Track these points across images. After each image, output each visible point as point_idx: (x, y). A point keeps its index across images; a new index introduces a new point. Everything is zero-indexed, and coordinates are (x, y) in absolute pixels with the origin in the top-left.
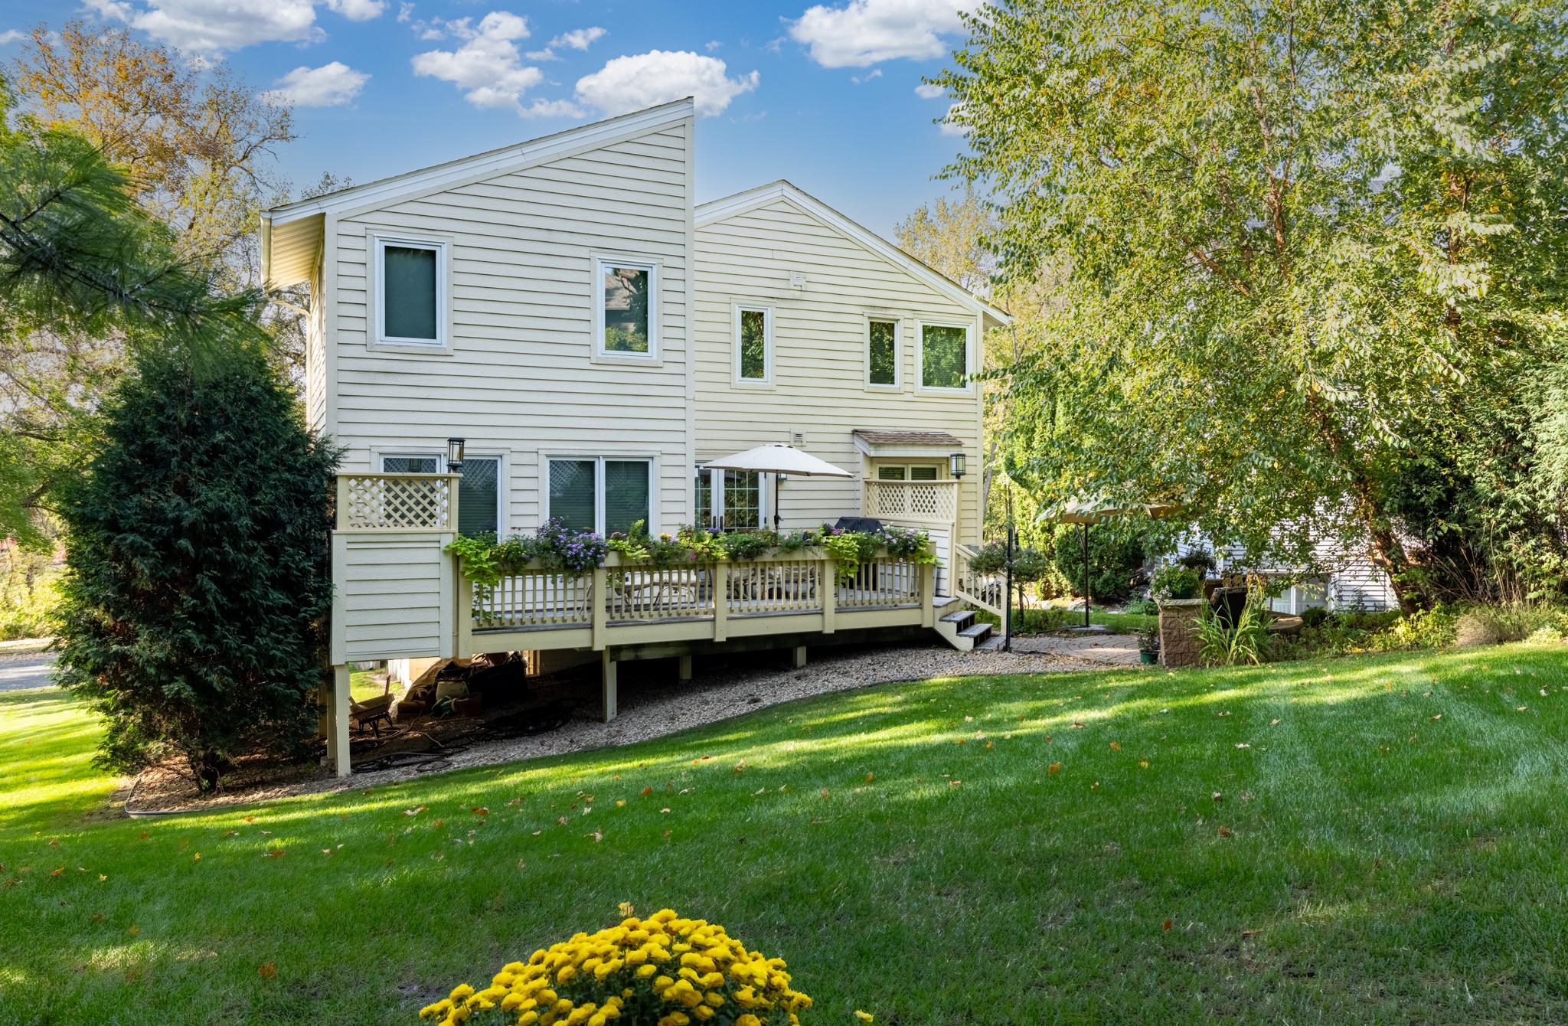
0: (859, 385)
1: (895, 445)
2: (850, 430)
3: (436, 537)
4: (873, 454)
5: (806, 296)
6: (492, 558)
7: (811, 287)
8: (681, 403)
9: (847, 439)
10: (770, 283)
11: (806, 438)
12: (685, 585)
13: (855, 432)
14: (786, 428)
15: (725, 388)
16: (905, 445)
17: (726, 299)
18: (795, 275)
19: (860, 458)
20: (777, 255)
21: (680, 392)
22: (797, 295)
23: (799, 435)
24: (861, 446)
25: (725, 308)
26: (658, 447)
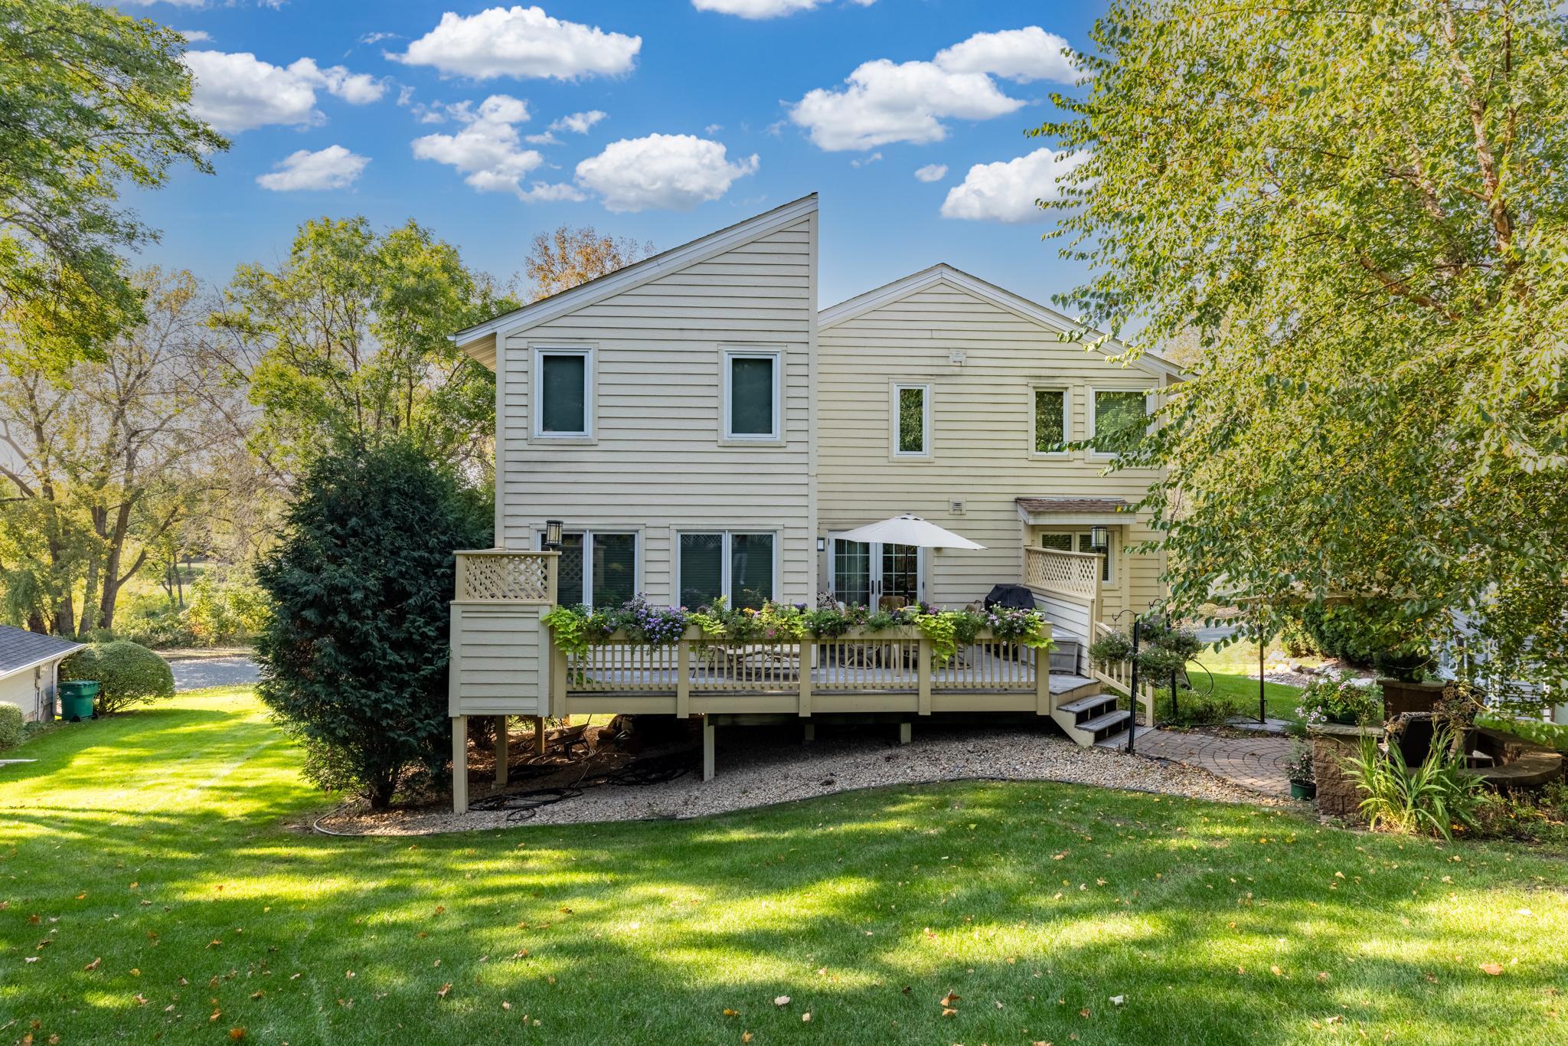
0: (1023, 454)
1: (1056, 513)
2: (1012, 498)
3: (535, 609)
4: (1032, 522)
5: (966, 371)
6: (579, 629)
7: (972, 362)
8: (803, 479)
9: (1010, 506)
10: (928, 361)
11: (966, 506)
12: (787, 656)
13: (1018, 501)
14: (945, 497)
15: (883, 461)
16: (1069, 513)
17: (884, 379)
18: (954, 352)
19: (1022, 526)
20: (936, 334)
21: (803, 469)
22: (957, 370)
23: (958, 505)
24: (1022, 515)
25: (884, 388)
26: (781, 522)
